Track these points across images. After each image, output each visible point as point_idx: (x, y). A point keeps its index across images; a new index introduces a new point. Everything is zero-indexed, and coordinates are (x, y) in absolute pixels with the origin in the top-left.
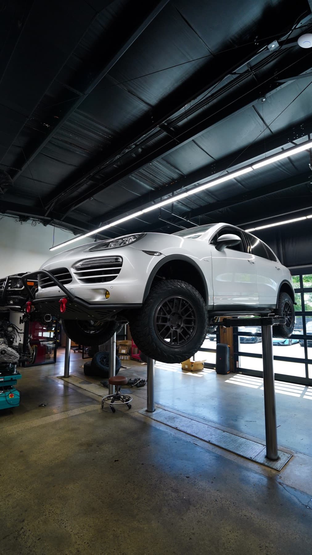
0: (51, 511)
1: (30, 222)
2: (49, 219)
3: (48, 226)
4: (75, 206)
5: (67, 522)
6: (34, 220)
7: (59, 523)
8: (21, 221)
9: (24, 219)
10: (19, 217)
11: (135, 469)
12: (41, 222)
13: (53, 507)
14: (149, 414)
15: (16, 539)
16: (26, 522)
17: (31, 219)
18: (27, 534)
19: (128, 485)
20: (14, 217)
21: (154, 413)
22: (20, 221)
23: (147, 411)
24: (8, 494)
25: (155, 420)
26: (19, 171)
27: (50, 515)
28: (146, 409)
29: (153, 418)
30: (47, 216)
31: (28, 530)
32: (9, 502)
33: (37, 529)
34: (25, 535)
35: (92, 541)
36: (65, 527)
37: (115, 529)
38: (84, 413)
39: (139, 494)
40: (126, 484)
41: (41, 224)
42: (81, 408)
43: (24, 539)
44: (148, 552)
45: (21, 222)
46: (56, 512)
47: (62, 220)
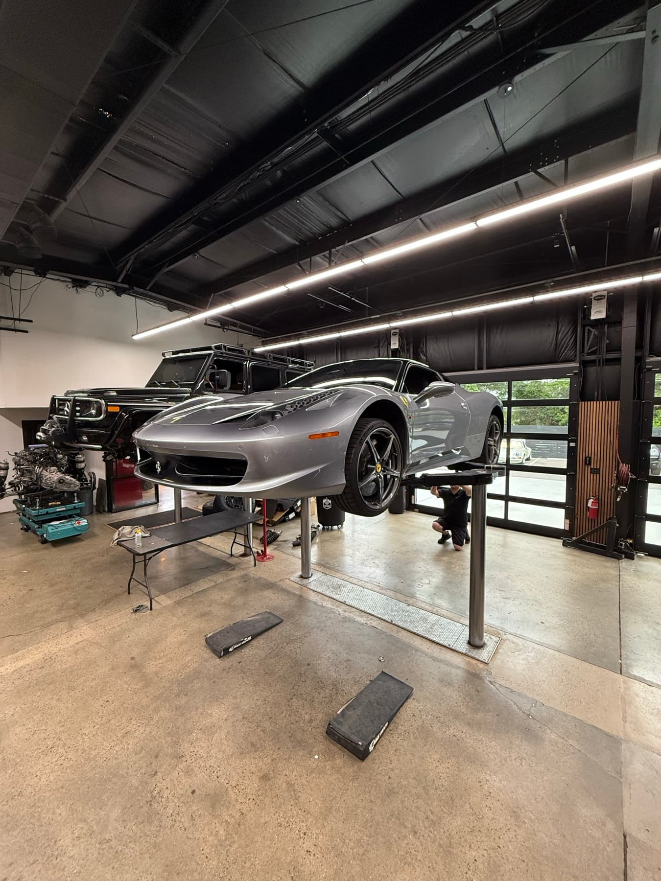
0: (194, 754)
1: (91, 289)
2: (126, 286)
3: (124, 296)
4: (169, 266)
5: (218, 769)
6: (98, 286)
7: (208, 771)
8: (76, 286)
9: (79, 284)
10: (70, 280)
11: (300, 673)
12: (111, 290)
13: (195, 748)
14: (305, 581)
15: (151, 805)
16: (159, 774)
17: (94, 284)
18: (165, 795)
19: (294, 700)
20: (62, 281)
21: (311, 579)
22: (73, 287)
23: (301, 577)
24: (124, 731)
25: (314, 591)
26: (61, 202)
27: (193, 760)
28: (300, 573)
29: (311, 588)
30: (121, 282)
31: (165, 787)
32: (129, 744)
33: (178, 785)
34: (162, 797)
35: (259, 796)
36: (218, 777)
37: (287, 773)
38: (213, 586)
39: (311, 714)
40: (292, 699)
41: (112, 294)
42: (209, 578)
43: (161, 803)
44: (337, 803)
45: (75, 288)
46: (200, 755)
47: (148, 288)
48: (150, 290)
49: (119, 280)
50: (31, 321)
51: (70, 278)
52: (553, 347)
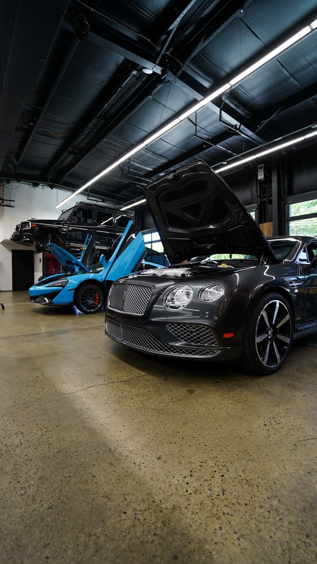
1: (40, 187)
2: (52, 184)
3: (54, 189)
4: (68, 172)
6: (43, 185)
9: (35, 185)
10: (32, 184)
12: (48, 186)
17: (41, 184)
20: (28, 184)
26: (22, 153)
30: (49, 182)
41: (49, 188)
45: (34, 187)
47: (61, 183)
48: (61, 185)
49: (48, 181)
50: (14, 201)
51: (31, 183)
52: (250, 197)
